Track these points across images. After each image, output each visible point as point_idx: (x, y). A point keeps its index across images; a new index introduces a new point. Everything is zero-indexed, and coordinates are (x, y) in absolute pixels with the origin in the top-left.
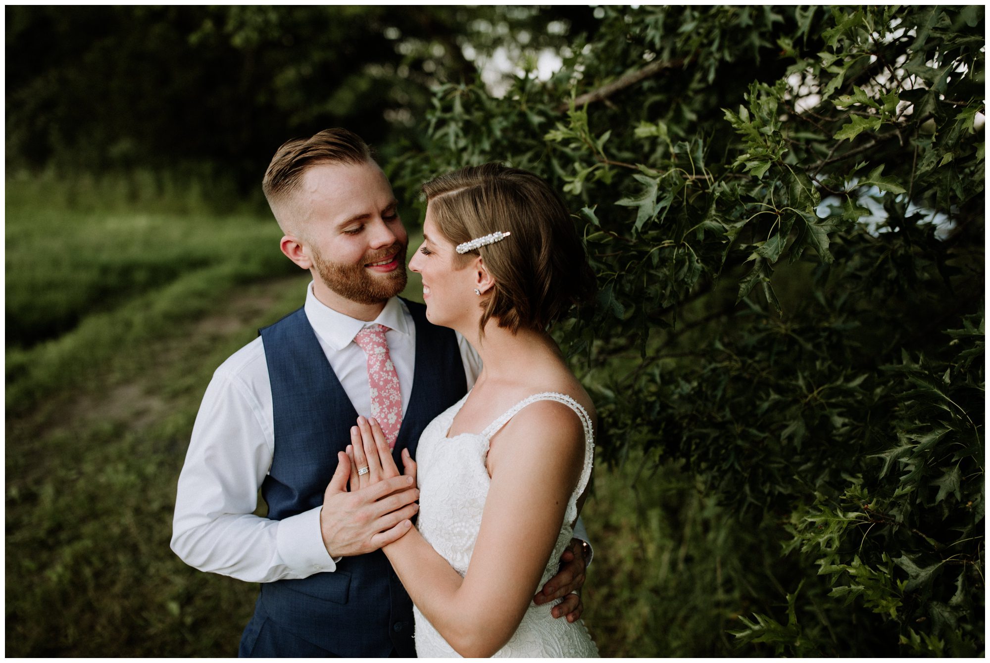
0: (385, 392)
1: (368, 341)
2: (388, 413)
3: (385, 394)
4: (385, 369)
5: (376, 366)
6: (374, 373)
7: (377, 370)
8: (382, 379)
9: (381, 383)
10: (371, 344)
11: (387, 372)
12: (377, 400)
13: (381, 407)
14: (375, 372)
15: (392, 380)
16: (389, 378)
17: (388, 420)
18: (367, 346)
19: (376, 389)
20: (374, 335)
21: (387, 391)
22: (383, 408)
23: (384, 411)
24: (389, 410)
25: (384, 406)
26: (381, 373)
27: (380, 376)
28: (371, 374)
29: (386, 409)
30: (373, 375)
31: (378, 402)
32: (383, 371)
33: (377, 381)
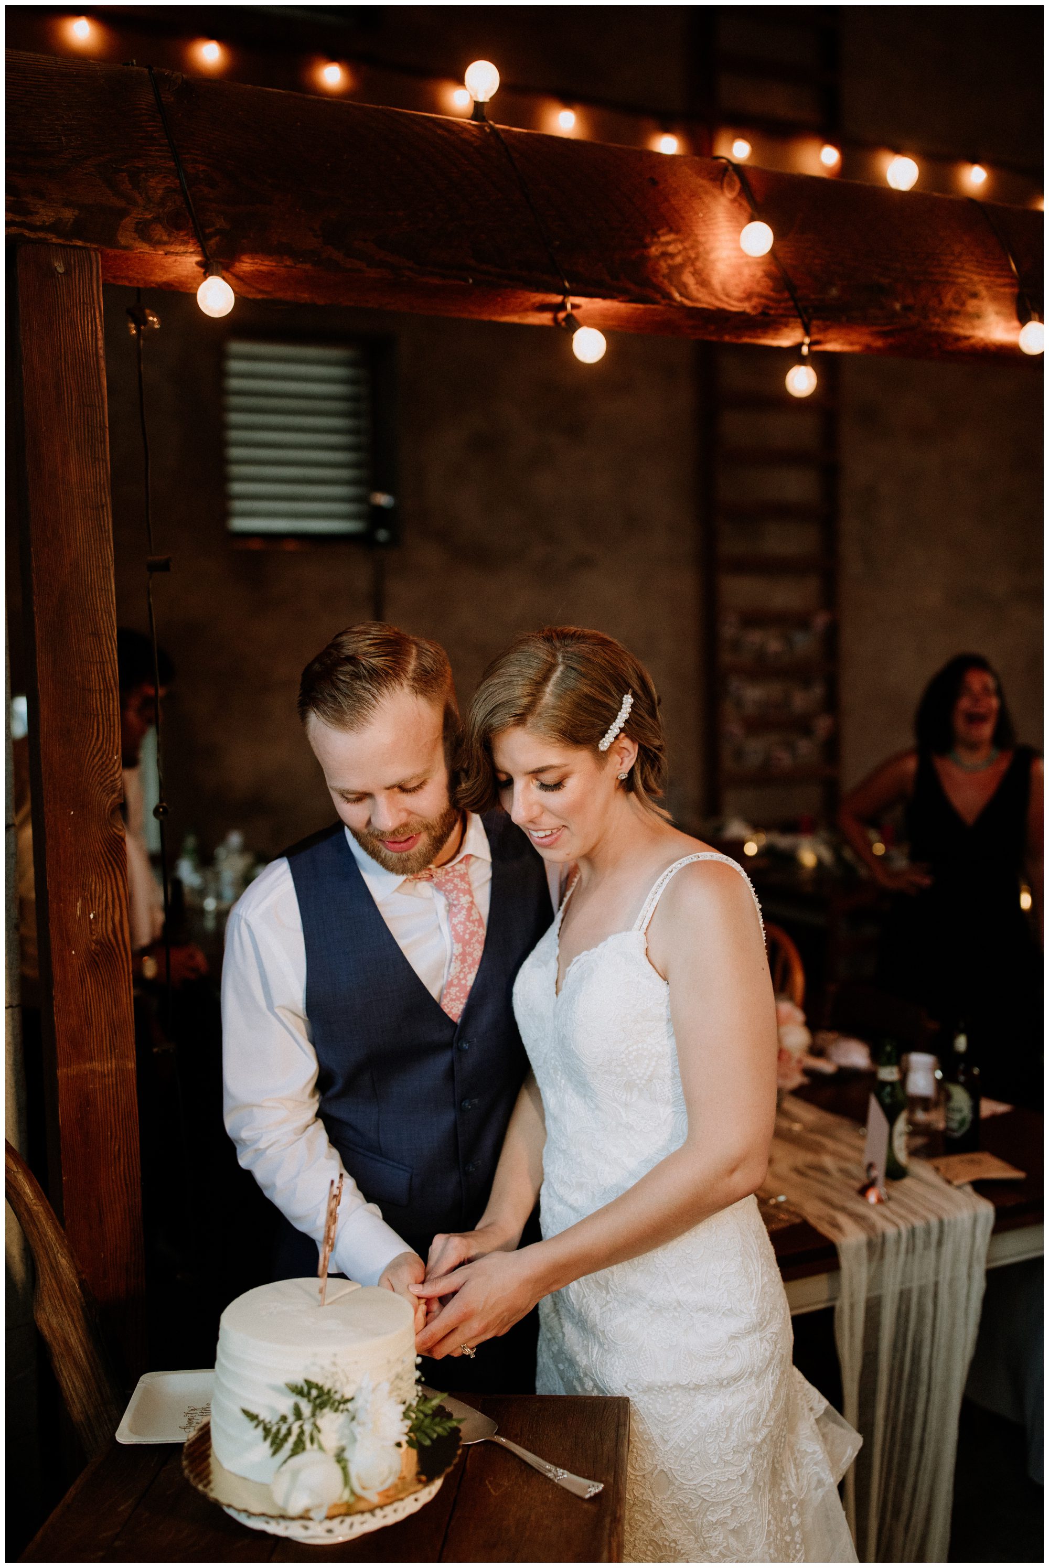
0: (470, 947)
1: (452, 888)
2: (468, 973)
3: (469, 949)
4: (471, 919)
5: (461, 914)
6: (458, 924)
7: (463, 920)
8: (468, 931)
9: (467, 937)
10: (455, 892)
11: (473, 922)
12: (460, 958)
13: (462, 966)
14: (460, 923)
15: (477, 932)
16: (475, 929)
17: (467, 981)
18: (449, 894)
19: (460, 945)
20: (459, 879)
21: (472, 946)
22: (464, 967)
23: (464, 970)
24: (470, 969)
25: (466, 964)
26: (468, 923)
27: (466, 928)
28: (454, 924)
29: (467, 968)
30: (456, 926)
31: (461, 960)
32: (469, 921)
33: (461, 934)
